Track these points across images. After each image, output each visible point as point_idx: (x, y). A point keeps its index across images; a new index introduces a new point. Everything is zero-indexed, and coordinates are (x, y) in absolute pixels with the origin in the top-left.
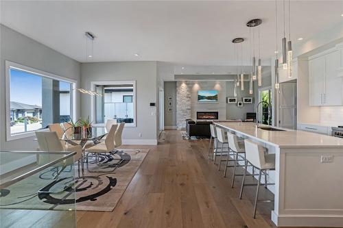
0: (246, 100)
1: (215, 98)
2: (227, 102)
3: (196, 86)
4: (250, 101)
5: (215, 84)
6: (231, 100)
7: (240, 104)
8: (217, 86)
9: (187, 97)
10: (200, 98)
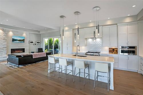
0: (38, 42)
1: (23, 40)
2: (29, 43)
3: (11, 33)
4: (39, 43)
5: (23, 33)
6: (31, 42)
7: (35, 44)
8: (24, 35)
9: (4, 40)
10: (14, 40)
